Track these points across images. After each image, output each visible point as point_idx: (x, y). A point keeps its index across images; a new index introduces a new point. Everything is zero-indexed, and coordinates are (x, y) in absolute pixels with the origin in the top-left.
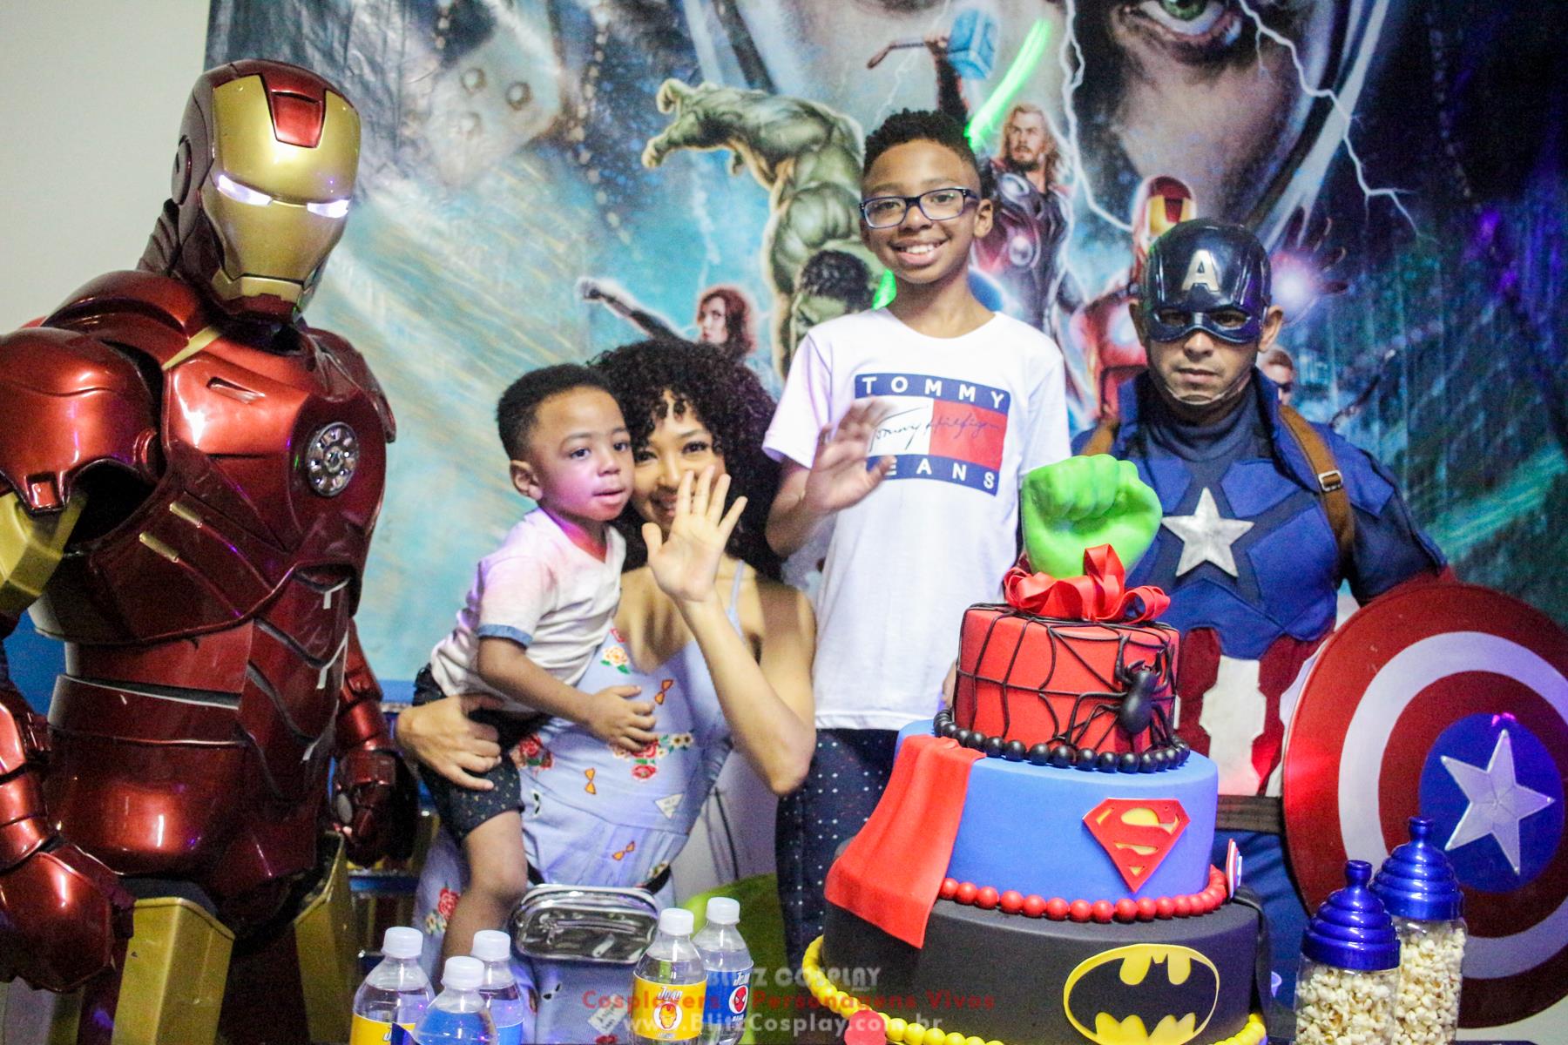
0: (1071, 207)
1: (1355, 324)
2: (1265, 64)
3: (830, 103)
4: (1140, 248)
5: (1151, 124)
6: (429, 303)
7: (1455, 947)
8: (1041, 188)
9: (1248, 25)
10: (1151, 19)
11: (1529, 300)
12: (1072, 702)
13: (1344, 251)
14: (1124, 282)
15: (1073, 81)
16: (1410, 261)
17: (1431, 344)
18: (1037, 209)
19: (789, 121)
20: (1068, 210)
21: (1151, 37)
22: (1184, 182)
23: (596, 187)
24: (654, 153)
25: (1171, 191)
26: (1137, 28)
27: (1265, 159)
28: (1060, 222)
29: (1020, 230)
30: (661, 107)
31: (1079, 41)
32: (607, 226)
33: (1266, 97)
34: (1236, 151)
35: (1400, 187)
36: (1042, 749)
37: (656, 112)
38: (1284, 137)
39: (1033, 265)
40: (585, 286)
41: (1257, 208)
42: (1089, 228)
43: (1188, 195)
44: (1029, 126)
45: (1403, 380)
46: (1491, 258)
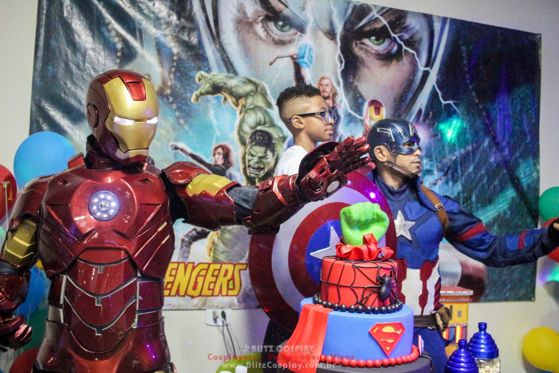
1: (441, 148)
2: (406, 59)
3: (256, 78)
4: (366, 125)
5: (368, 82)
7: (497, 368)
8: (331, 105)
9: (400, 47)
10: (366, 45)
11: (500, 138)
12: (362, 290)
13: (436, 123)
15: (341, 67)
17: (467, 154)
19: (242, 85)
20: (341, 112)
21: (367, 51)
22: (380, 101)
23: (175, 110)
24: (196, 98)
25: (376, 105)
26: (362, 48)
28: (338, 117)
30: (197, 81)
31: (342, 53)
32: (180, 124)
33: (407, 71)
34: (398, 90)
35: (454, 100)
36: (353, 307)
37: (195, 83)
40: (172, 145)
41: (406, 109)
42: (349, 118)
43: (381, 105)
44: (326, 83)
45: (459, 167)
46: (486, 123)
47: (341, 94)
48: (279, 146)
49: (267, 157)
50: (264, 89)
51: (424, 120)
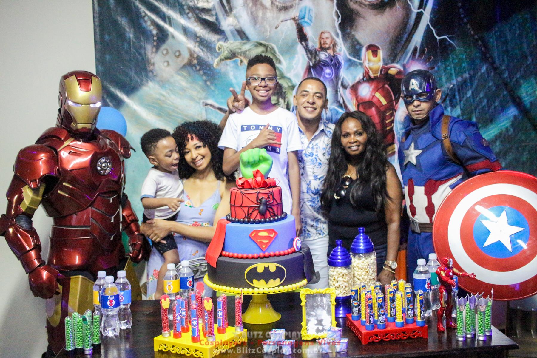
0: (342, 58)
3: (265, 41)
4: (366, 67)
5: (364, 30)
6: (162, 113)
8: (332, 54)
12: (247, 208)
13: (432, 57)
14: (361, 77)
15: (338, 21)
16: (455, 57)
17: (465, 81)
18: (332, 61)
19: (255, 48)
20: (341, 59)
21: (361, 4)
22: (377, 45)
23: (203, 75)
24: (217, 63)
25: (374, 49)
26: (356, 2)
27: (403, 34)
28: (340, 64)
29: (327, 68)
30: (217, 50)
31: (338, 9)
32: (208, 86)
33: (400, 15)
34: (392, 33)
35: (449, 35)
36: (242, 220)
37: (216, 52)
38: (408, 26)
39: (333, 77)
40: (203, 103)
41: (402, 48)
42: (349, 63)
43: (378, 48)
44: (326, 37)
45: (457, 93)
46: (482, 51)
47: (341, 44)
48: (288, 94)
49: (280, 103)
50: (273, 49)
51: (420, 56)
